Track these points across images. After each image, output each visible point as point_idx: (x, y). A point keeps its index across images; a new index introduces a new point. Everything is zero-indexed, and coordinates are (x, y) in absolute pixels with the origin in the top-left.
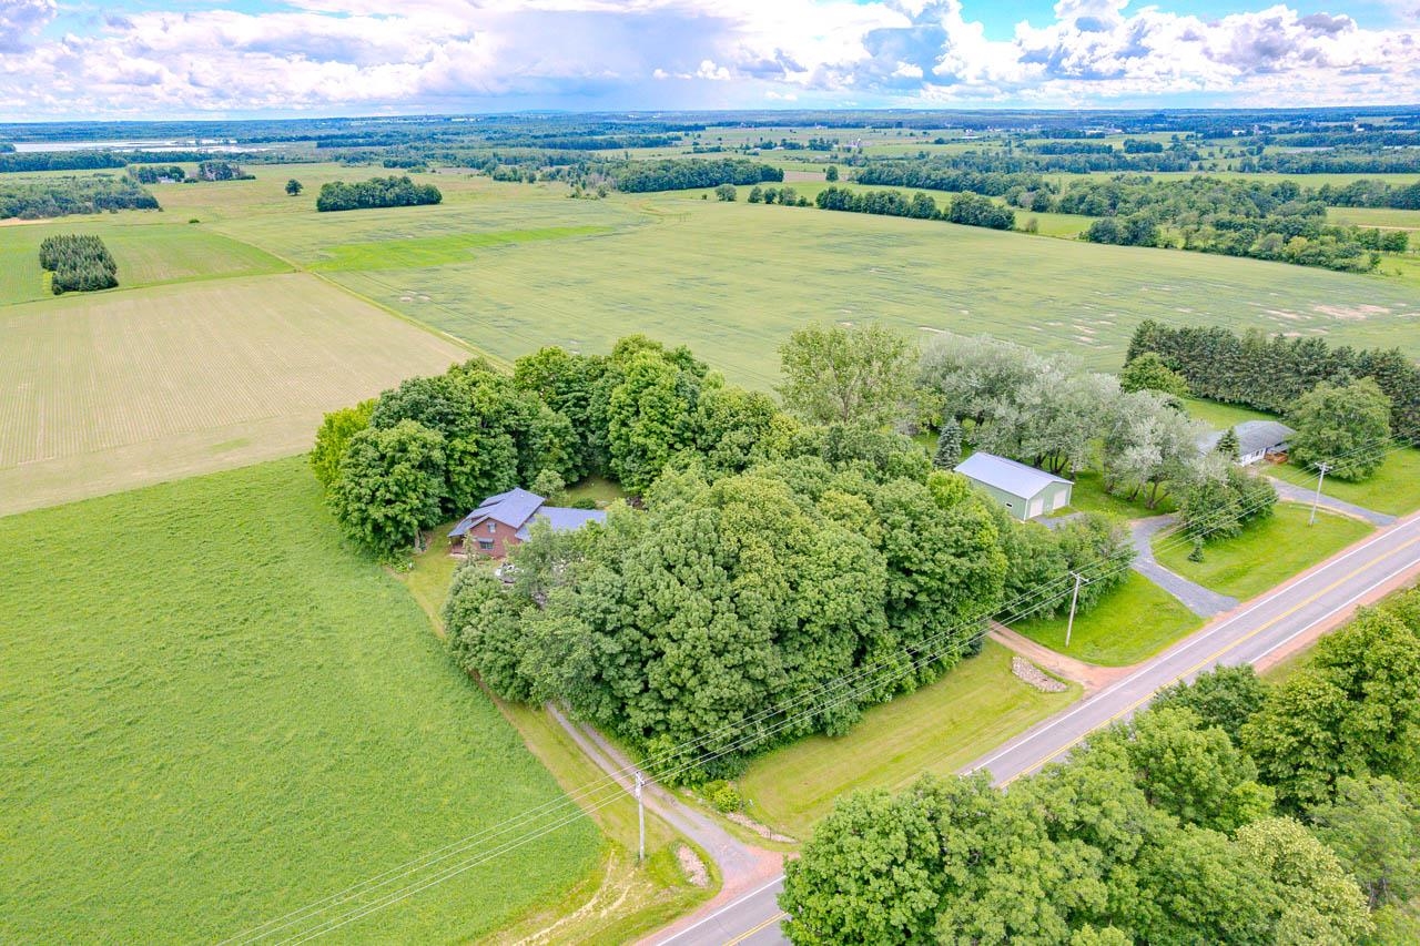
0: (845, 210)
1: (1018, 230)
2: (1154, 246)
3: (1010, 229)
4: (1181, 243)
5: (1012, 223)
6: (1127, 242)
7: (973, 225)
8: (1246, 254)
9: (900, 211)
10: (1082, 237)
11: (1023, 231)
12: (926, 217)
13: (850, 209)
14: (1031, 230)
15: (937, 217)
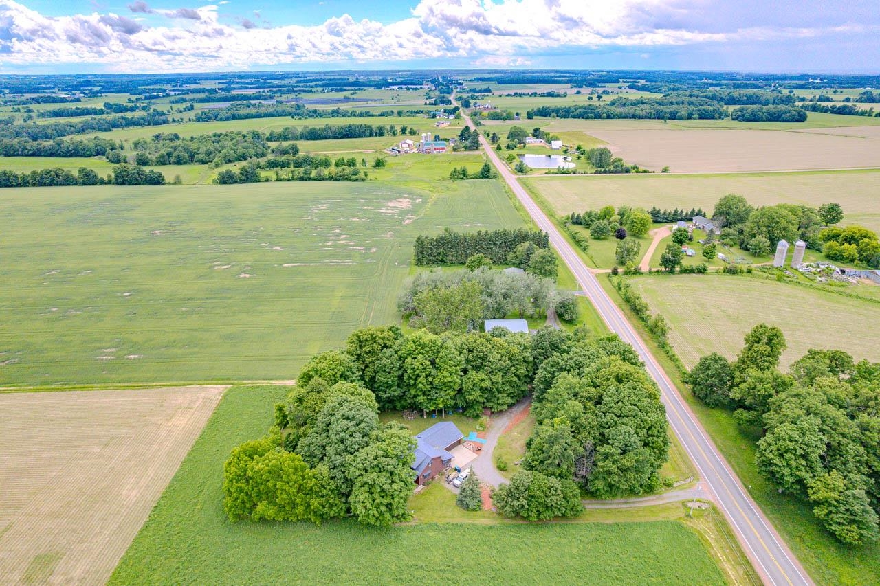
0: (13, 186)
1: (169, 184)
2: (260, 181)
3: (164, 184)
4: (275, 177)
5: (163, 180)
6: (243, 182)
7: (136, 184)
8: (310, 179)
9: (68, 181)
10: (214, 182)
11: (173, 184)
12: (94, 184)
13: (18, 185)
14: (178, 182)
15: (102, 182)
